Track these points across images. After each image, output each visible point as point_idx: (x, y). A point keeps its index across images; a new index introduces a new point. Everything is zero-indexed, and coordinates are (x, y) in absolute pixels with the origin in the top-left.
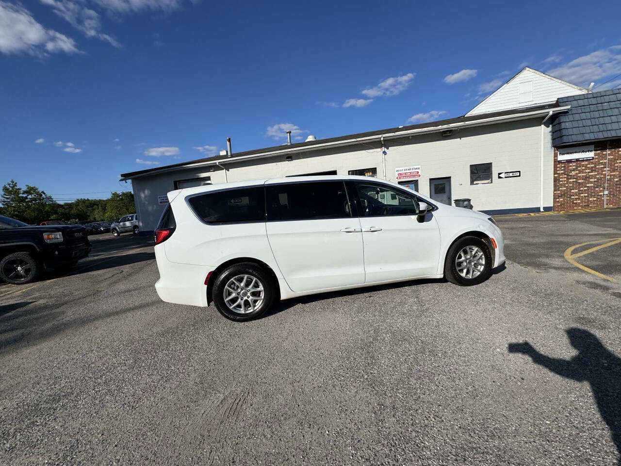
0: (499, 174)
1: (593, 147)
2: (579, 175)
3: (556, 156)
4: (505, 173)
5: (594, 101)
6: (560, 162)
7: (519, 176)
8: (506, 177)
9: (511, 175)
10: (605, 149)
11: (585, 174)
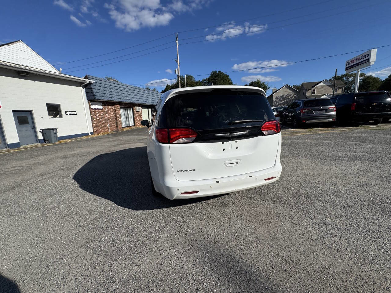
0: (66, 112)
1: (101, 103)
2: (100, 116)
3: (90, 105)
4: (69, 112)
5: (99, 82)
6: (92, 109)
7: (76, 114)
8: (70, 115)
9: (72, 113)
10: (105, 105)
11: (101, 116)
